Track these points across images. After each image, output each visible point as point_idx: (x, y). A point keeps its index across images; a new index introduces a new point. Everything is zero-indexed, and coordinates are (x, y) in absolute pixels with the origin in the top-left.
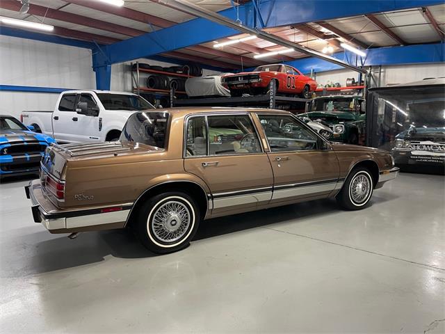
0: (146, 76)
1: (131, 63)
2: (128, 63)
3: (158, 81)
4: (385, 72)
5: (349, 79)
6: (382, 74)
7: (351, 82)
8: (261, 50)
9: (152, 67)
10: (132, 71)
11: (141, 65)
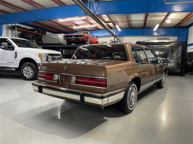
0: (19, 32)
1: (12, 25)
2: (10, 25)
3: (26, 36)
4: (123, 38)
5: (110, 40)
6: (122, 39)
7: (111, 41)
8: (77, 25)
9: (23, 28)
10: (12, 29)
11: (18, 27)
